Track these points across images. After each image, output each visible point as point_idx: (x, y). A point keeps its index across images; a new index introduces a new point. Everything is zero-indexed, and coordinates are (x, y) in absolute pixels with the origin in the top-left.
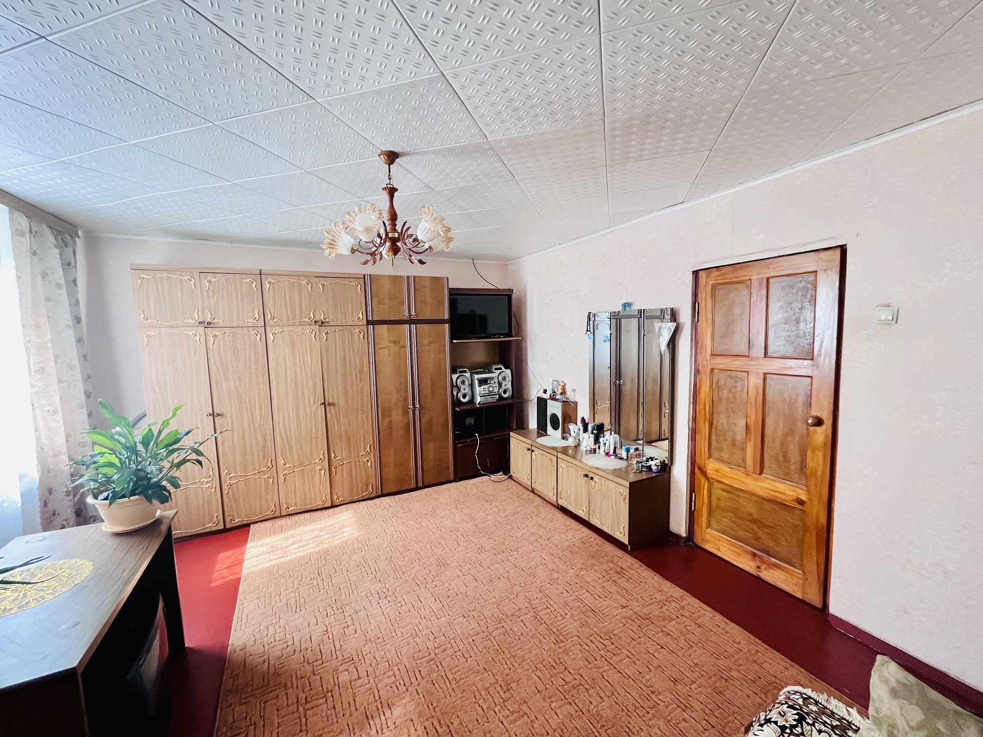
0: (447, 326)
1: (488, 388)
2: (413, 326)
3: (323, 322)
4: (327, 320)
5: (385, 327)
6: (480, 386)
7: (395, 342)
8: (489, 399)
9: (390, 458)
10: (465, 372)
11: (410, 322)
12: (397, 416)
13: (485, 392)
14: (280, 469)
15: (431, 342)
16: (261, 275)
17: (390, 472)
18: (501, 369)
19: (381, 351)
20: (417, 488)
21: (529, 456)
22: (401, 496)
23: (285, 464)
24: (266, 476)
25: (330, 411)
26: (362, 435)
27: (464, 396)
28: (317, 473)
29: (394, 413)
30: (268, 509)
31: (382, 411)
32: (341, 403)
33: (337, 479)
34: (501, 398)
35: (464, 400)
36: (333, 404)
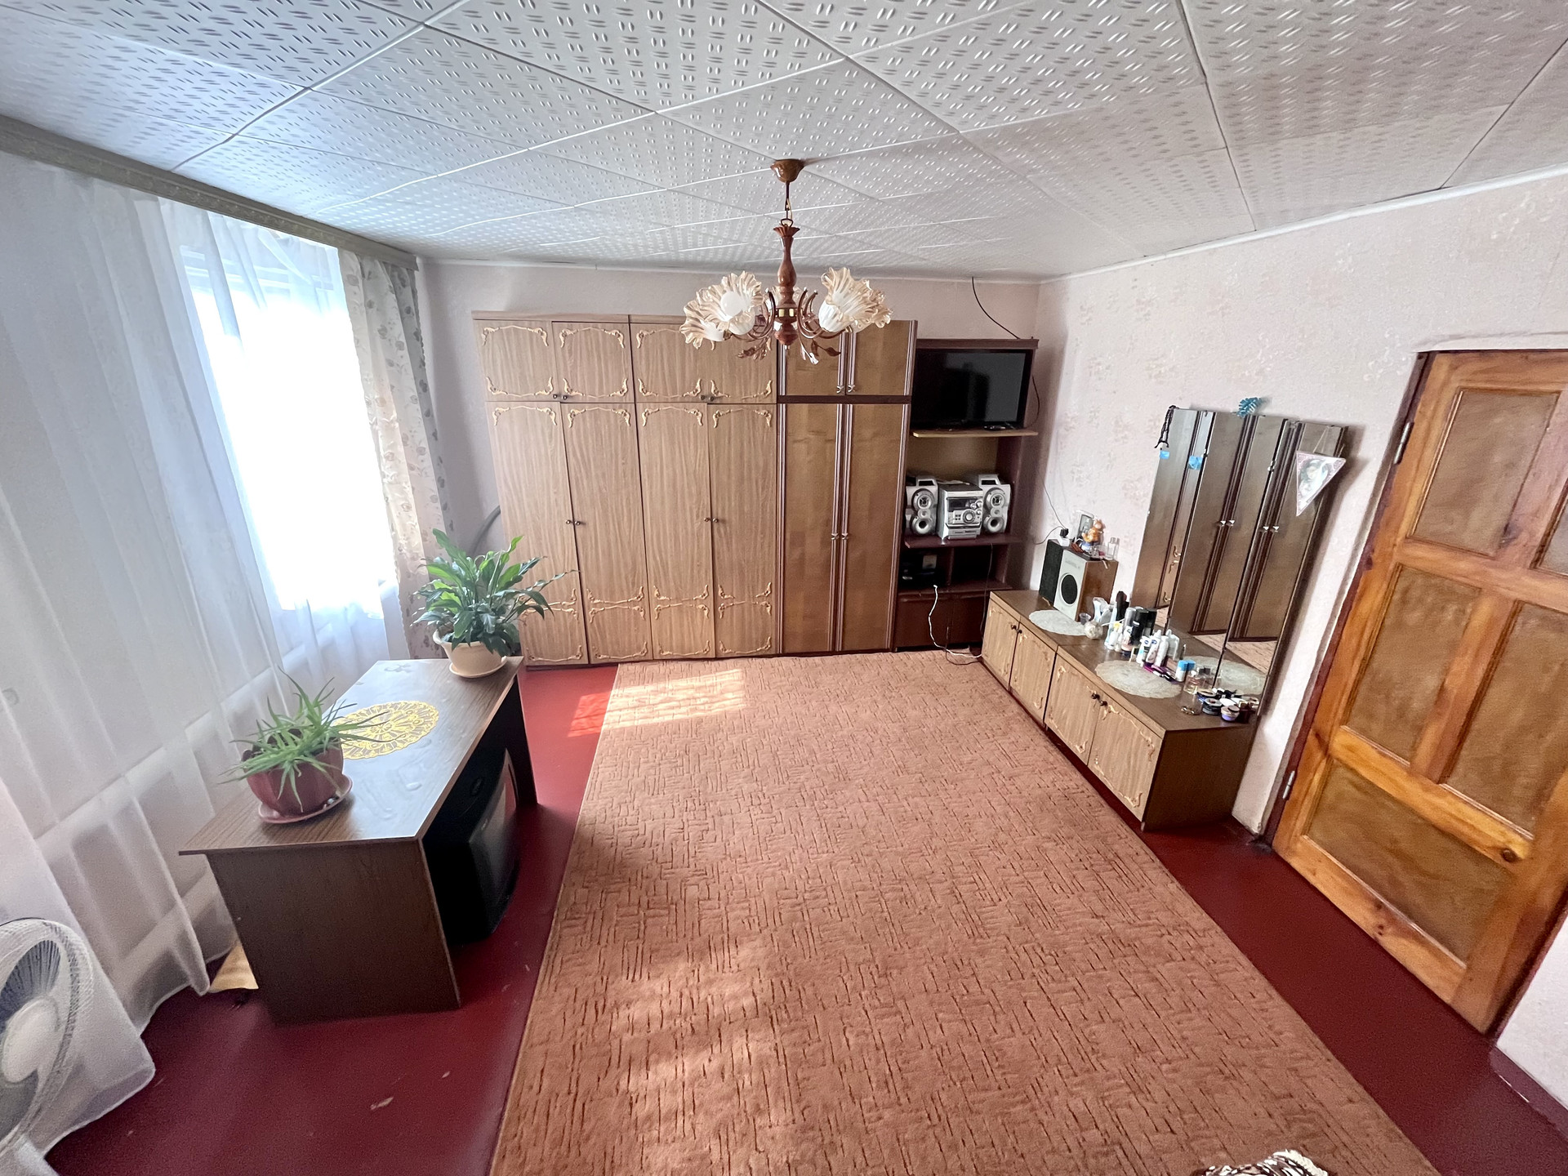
0: (905, 409)
1: (965, 515)
2: (850, 407)
3: (713, 398)
4: (720, 394)
5: (805, 406)
6: (951, 510)
7: (818, 433)
8: (963, 533)
9: (798, 606)
10: (930, 483)
11: (845, 399)
12: (812, 546)
13: (958, 521)
14: (653, 602)
15: (875, 435)
16: (629, 323)
17: (798, 625)
18: (993, 483)
19: (796, 445)
20: (833, 653)
21: (1014, 637)
22: (811, 660)
23: (658, 596)
24: (636, 608)
25: (719, 532)
26: (761, 567)
27: (923, 524)
28: (699, 614)
29: (808, 541)
30: (639, 649)
31: (790, 539)
32: (735, 519)
33: (724, 624)
34: (985, 532)
35: (920, 530)
36: (724, 521)
